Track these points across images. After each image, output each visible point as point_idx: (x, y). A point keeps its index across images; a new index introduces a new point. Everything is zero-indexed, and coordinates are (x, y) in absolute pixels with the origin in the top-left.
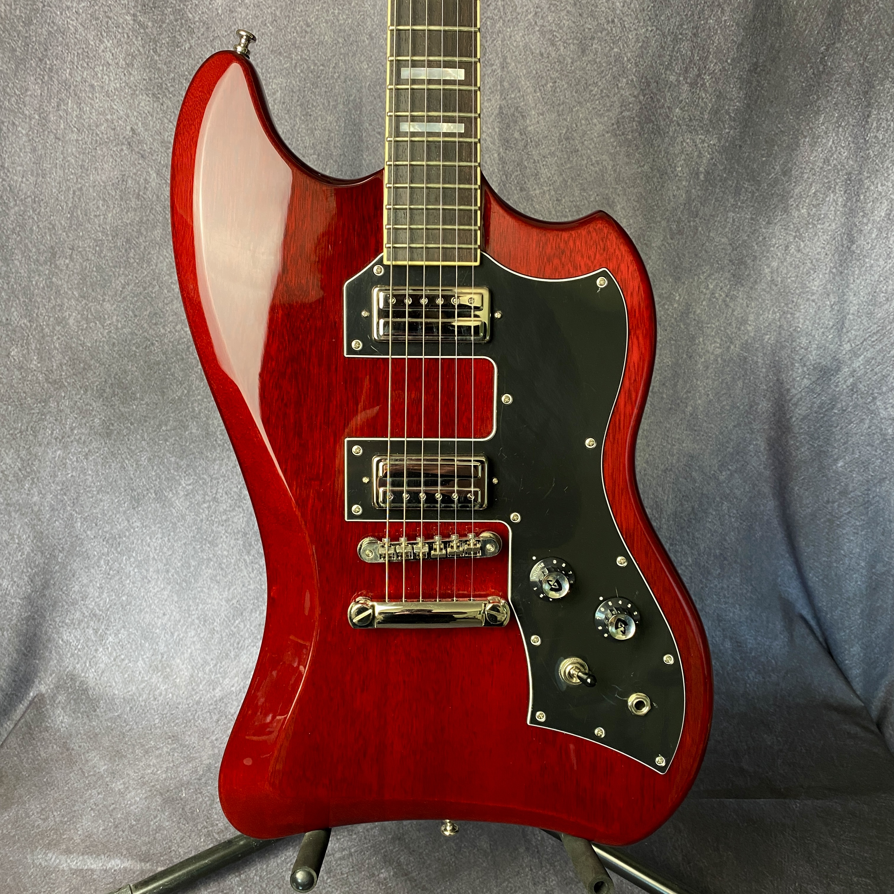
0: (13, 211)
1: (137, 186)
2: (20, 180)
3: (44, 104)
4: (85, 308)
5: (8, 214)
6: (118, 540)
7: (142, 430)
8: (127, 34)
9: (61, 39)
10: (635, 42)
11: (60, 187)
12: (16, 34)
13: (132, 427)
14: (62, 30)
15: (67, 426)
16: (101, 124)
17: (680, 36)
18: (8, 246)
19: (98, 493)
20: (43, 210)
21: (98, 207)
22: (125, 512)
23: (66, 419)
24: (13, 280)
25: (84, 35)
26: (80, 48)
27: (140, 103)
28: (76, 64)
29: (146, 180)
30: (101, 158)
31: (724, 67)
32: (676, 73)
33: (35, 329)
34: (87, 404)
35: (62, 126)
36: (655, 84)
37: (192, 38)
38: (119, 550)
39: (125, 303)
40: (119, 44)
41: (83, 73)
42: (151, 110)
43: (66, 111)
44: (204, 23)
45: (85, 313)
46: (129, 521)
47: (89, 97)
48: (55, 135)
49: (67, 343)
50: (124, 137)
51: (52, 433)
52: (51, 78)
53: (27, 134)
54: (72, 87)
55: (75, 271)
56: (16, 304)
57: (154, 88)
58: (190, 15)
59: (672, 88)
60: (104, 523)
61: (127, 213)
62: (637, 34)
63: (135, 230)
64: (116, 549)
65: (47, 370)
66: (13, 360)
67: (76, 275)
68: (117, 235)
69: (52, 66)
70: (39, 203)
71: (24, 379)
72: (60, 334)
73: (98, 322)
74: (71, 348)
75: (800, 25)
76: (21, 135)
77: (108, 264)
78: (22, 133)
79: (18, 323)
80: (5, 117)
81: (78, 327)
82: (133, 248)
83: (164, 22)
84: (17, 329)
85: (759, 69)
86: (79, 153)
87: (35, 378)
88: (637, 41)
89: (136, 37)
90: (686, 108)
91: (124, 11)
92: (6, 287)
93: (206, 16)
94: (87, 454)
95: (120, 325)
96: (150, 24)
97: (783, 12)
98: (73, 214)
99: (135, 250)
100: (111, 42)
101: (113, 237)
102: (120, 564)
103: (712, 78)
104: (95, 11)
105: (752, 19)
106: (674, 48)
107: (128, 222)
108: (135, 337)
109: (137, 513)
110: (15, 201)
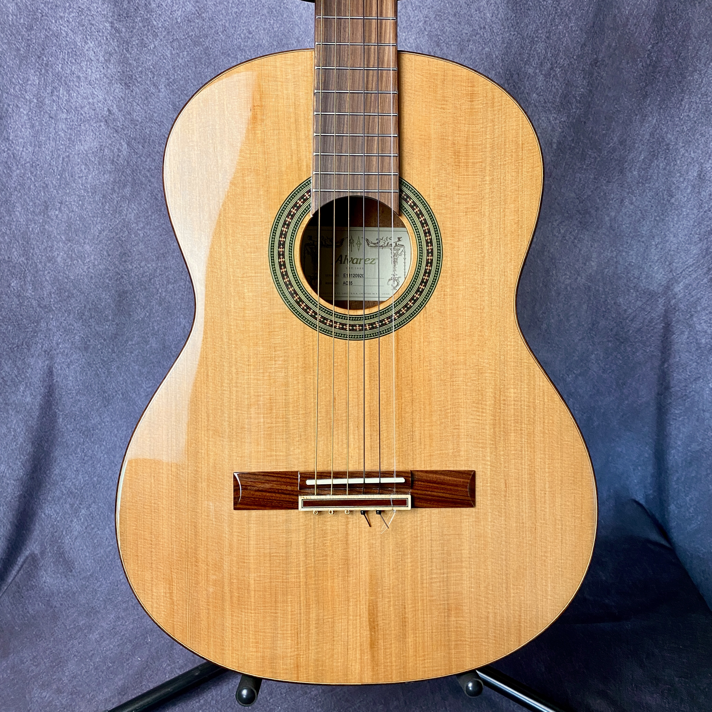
0: (15, 173)
1: (112, 154)
2: (21, 149)
3: (41, 91)
4: (70, 248)
5: (11, 176)
6: (92, 432)
7: (113, 345)
8: (106, 37)
9: (55, 41)
10: (502, 43)
11: (52, 155)
12: (20, 38)
13: (105, 343)
14: (56, 34)
15: (54, 342)
16: (85, 106)
17: (536, 39)
18: (11, 201)
19: (77, 395)
20: (39, 172)
21: (81, 171)
22: (98, 410)
23: (53, 336)
24: (14, 227)
25: (73, 38)
26: (70, 48)
27: (115, 90)
28: (66, 60)
29: (118, 149)
30: (84, 132)
31: (571, 62)
32: (533, 67)
33: (31, 265)
34: (70, 325)
35: (55, 108)
36: (517, 75)
37: (156, 40)
38: (92, 440)
39: (101, 245)
40: (100, 45)
41: (72, 67)
42: (123, 96)
43: (58, 97)
44: (165, 29)
45: (70, 253)
46: (101, 417)
47: (76, 85)
48: (49, 114)
49: (55, 276)
50: (102, 116)
51: (42, 347)
52: (47, 71)
53: (27, 114)
54: (63, 78)
55: (63, 220)
56: (16, 246)
57: (126, 79)
58: (155, 23)
59: (530, 78)
60: (81, 418)
61: (103, 175)
62: (502, 38)
63: (110, 188)
64: (90, 440)
65: (39, 298)
66: (12, 290)
67: (63, 223)
68: (96, 192)
69: (48, 62)
70: (36, 167)
71: (21, 304)
72: (50, 269)
73: (79, 260)
74: (58, 280)
75: (632, 29)
76: (22, 115)
77: (88, 215)
78: (23, 113)
79: (17, 260)
80: (11, 101)
81: (64, 263)
82: (108, 202)
83: (134, 28)
84: (17, 265)
85: (598, 63)
86: (68, 129)
87: (29, 303)
88: (503, 42)
89: (113, 39)
90: (542, 94)
91: (104, 19)
92: (8, 232)
93: (168, 23)
94: (69, 364)
95: (96, 263)
96: (124, 30)
97: (618, 19)
98: (62, 175)
99: (110, 204)
100: (93, 43)
101: (93, 193)
102: (93, 451)
103: (562, 70)
104: (82, 20)
105: (592, 25)
106: (531, 47)
107: (104, 182)
108: (108, 272)
109: (108, 411)
110: (18, 165)
